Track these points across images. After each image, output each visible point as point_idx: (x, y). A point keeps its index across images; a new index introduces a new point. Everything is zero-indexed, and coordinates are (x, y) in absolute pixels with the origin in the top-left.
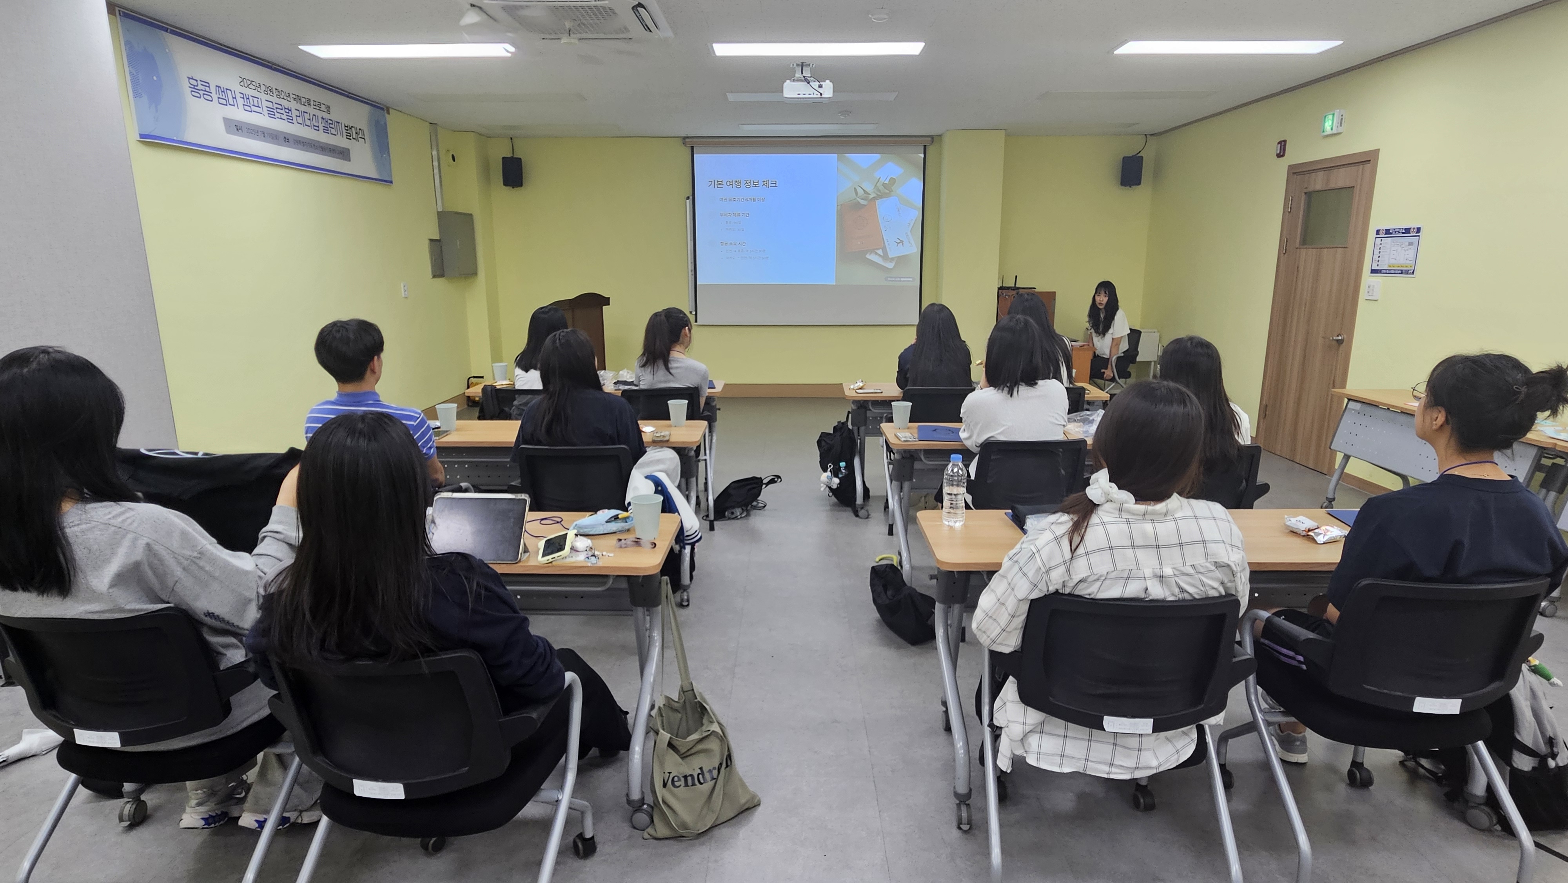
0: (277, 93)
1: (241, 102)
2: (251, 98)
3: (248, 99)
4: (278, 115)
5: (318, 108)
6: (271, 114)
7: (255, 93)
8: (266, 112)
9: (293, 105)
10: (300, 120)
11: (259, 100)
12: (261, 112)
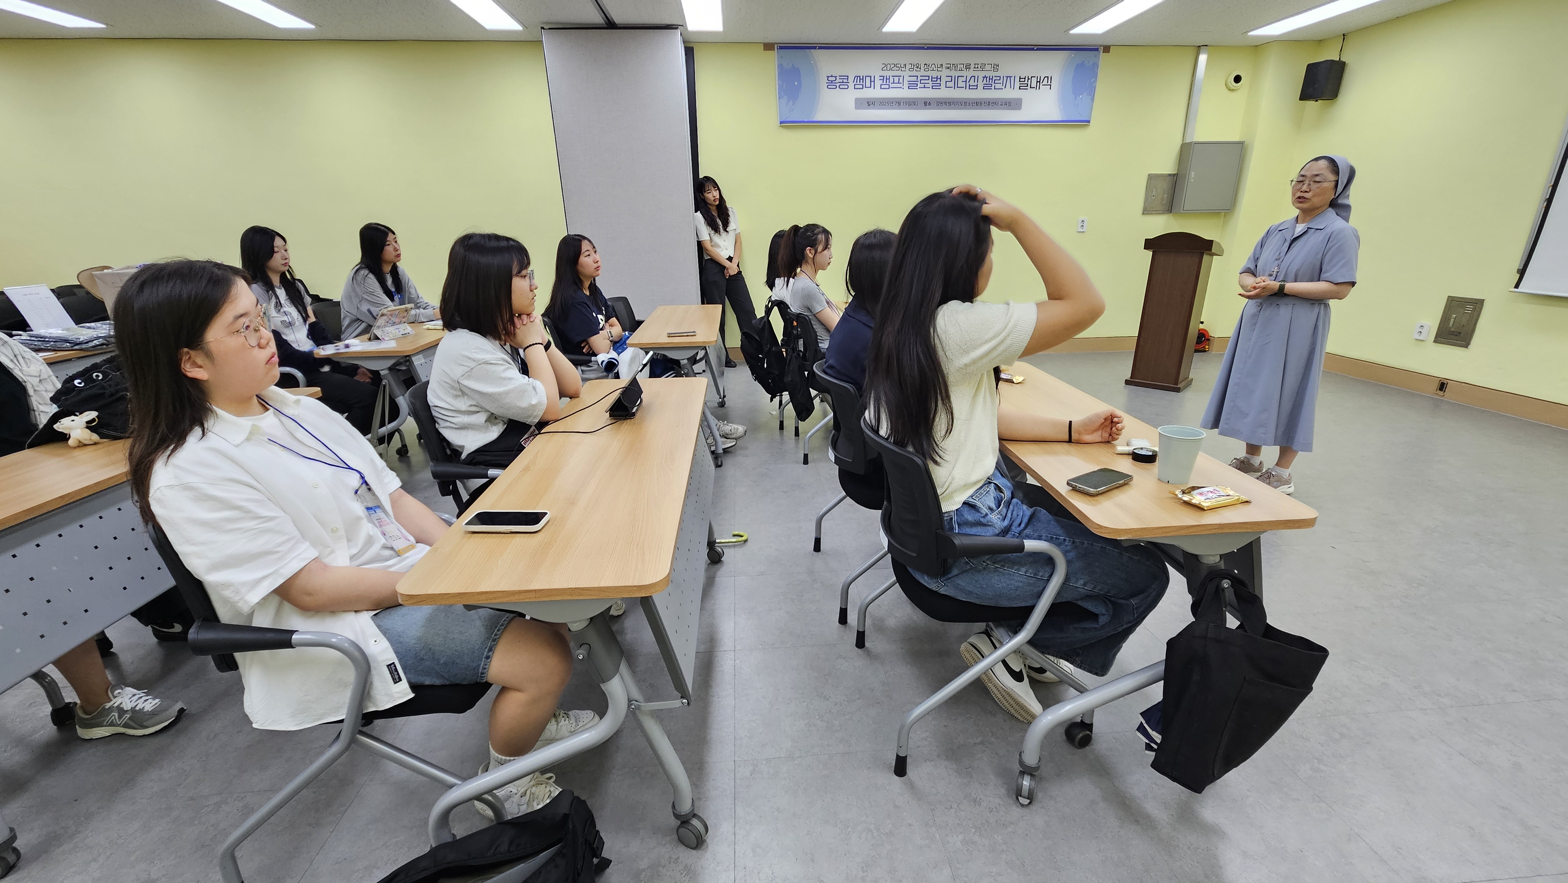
0: (926, 67)
1: (878, 83)
2: (891, 79)
3: (889, 79)
4: (919, 85)
5: (982, 69)
6: (912, 86)
7: (899, 73)
8: (906, 85)
9: (944, 73)
10: (951, 84)
11: (901, 78)
12: (902, 86)
